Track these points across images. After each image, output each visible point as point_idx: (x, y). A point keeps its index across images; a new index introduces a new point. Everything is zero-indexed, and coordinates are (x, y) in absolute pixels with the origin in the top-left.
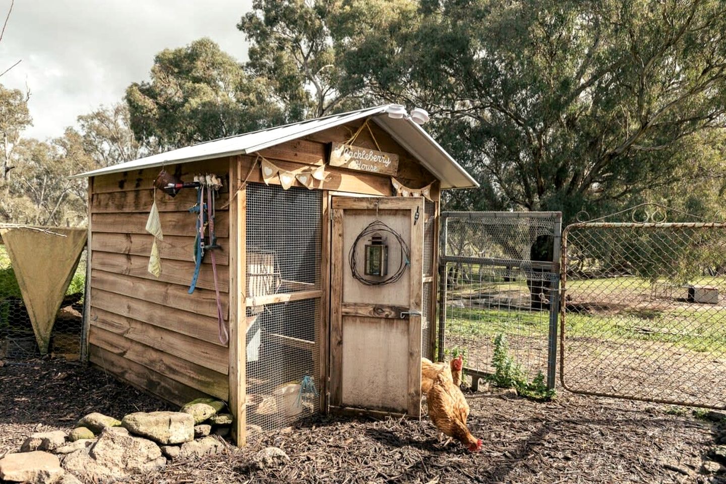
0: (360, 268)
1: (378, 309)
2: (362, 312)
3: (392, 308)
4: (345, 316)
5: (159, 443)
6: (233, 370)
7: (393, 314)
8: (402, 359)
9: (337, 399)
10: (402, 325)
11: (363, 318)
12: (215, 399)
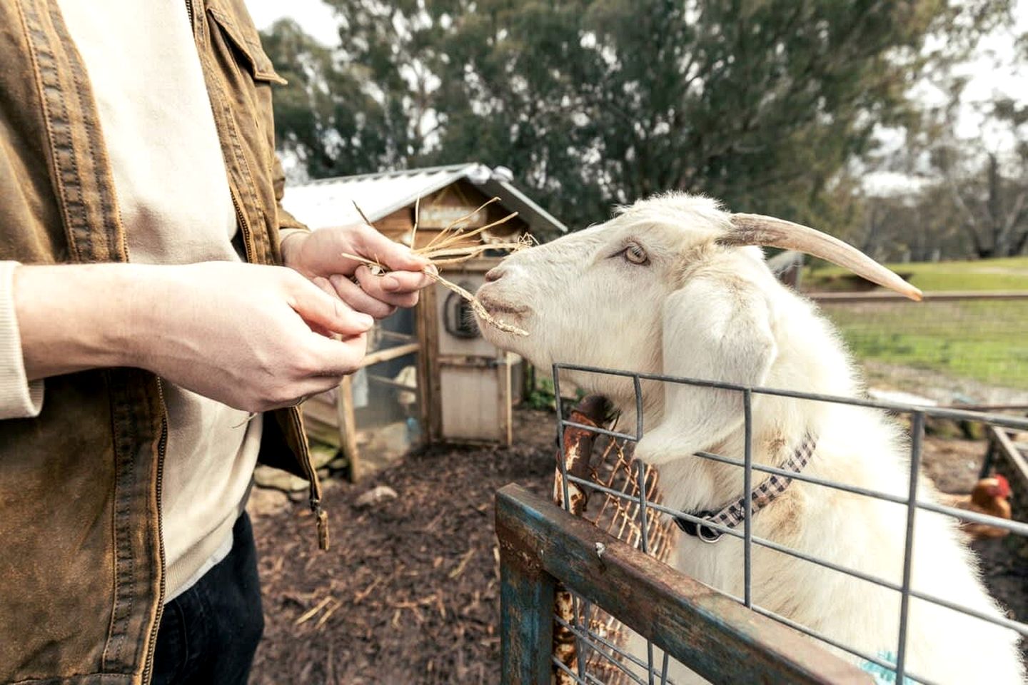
0: (452, 323)
1: (470, 359)
2: (457, 361)
3: (483, 358)
4: (442, 365)
5: (284, 491)
6: (342, 423)
7: (483, 363)
8: (493, 400)
9: (439, 433)
10: (491, 373)
11: (458, 367)
12: (330, 446)
